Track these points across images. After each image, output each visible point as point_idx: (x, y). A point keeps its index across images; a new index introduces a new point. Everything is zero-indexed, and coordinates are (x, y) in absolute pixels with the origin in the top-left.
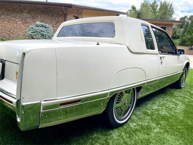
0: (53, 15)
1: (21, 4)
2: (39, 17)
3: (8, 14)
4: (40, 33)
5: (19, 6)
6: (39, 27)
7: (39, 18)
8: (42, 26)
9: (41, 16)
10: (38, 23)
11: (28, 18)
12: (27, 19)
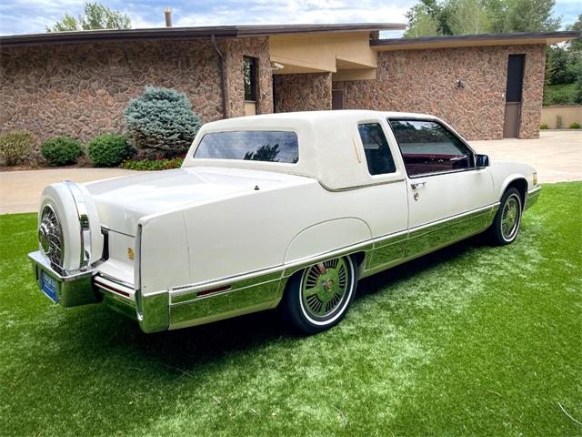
0: (188, 61)
1: (99, 42)
2: (151, 70)
3: (70, 71)
4: (157, 116)
5: (96, 46)
6: (154, 100)
7: (152, 75)
8: (162, 97)
9: (156, 69)
10: (150, 89)
11: (122, 76)
12: (120, 79)
